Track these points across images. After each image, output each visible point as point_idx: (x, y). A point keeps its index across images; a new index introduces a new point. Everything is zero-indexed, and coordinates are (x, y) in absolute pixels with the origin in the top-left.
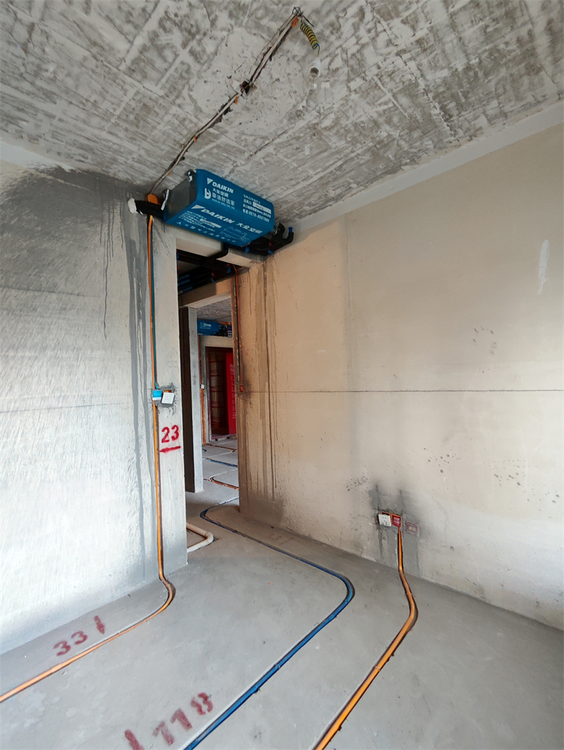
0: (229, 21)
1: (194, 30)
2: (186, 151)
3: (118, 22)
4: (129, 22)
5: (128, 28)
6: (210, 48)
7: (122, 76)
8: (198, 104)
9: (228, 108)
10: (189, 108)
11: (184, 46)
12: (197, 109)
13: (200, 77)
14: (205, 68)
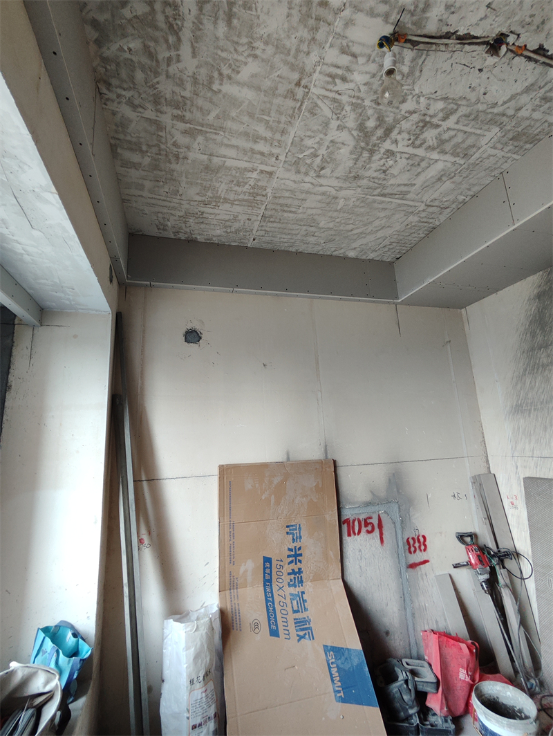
0: (409, 100)
1: (421, 124)
6: (440, 105)
7: (471, 161)
8: (519, 91)
9: (534, 52)
10: (525, 99)
11: (438, 126)
12: (527, 90)
13: (478, 101)
14: (464, 102)
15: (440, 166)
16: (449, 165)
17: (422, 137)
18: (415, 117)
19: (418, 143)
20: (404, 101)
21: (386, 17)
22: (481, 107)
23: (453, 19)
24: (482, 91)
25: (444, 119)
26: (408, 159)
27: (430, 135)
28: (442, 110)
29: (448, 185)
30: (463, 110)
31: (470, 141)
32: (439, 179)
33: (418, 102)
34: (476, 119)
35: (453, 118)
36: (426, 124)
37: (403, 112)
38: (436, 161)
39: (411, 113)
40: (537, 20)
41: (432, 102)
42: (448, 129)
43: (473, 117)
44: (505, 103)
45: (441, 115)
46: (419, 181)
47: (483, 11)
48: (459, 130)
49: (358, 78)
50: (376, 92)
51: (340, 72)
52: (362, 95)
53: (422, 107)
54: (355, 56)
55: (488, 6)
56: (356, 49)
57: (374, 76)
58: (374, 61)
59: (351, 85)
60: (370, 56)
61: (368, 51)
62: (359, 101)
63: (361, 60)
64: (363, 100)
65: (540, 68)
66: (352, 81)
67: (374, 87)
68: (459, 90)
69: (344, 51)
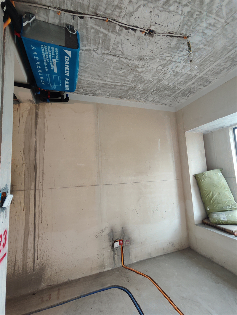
0: (186, 12)
2: (91, 18)
6: (172, 8)
12: (131, 14)
14: (161, 9)
23: (169, 41)
24: (152, 13)
40: (141, 40)
44: (139, 7)
58: (196, 30)
65: (131, 24)
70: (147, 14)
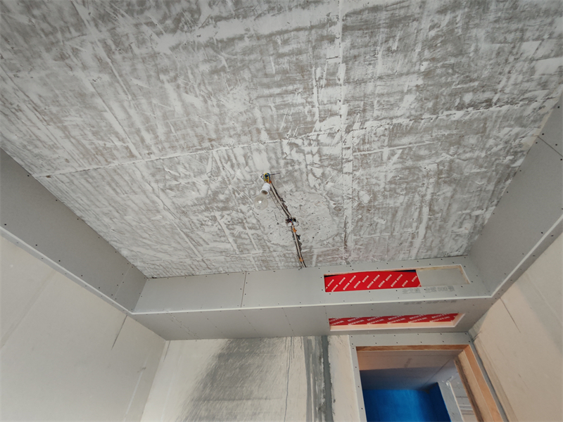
0: (246, 206)
1: (240, 221)
3: (218, 240)
4: (220, 237)
5: (223, 239)
6: (254, 221)
7: (241, 256)
8: (281, 244)
9: (297, 235)
10: (280, 249)
11: (245, 228)
12: (283, 247)
13: (266, 234)
14: (262, 229)
15: (228, 246)
16: (232, 249)
17: (235, 226)
18: (241, 215)
19: (231, 227)
20: (244, 204)
21: (272, 167)
22: (265, 238)
23: (288, 196)
24: (271, 232)
25: (250, 228)
26: (219, 229)
27: (239, 229)
28: (253, 224)
29: (222, 258)
30: (259, 232)
31: (249, 247)
32: (221, 252)
33: (248, 211)
34: (260, 240)
35: (253, 231)
36: (242, 222)
37: (239, 208)
38: (229, 242)
39: (242, 212)
40: (306, 226)
41: (253, 216)
42: (247, 234)
43: (259, 238)
44: (273, 244)
45: (250, 225)
46: (212, 245)
47: (297, 205)
48: (250, 238)
49: (238, 173)
50: (238, 187)
51: (234, 161)
52: (232, 181)
53: (248, 214)
54: (247, 164)
55: (301, 205)
56: (250, 162)
57: (245, 180)
58: (251, 175)
59: (232, 172)
60: (252, 172)
61: (253, 170)
62: (228, 182)
63: (247, 168)
64: (230, 184)
65: (293, 243)
66: (234, 171)
67: (240, 185)
68: (265, 223)
69: (245, 156)
70: (276, 235)
